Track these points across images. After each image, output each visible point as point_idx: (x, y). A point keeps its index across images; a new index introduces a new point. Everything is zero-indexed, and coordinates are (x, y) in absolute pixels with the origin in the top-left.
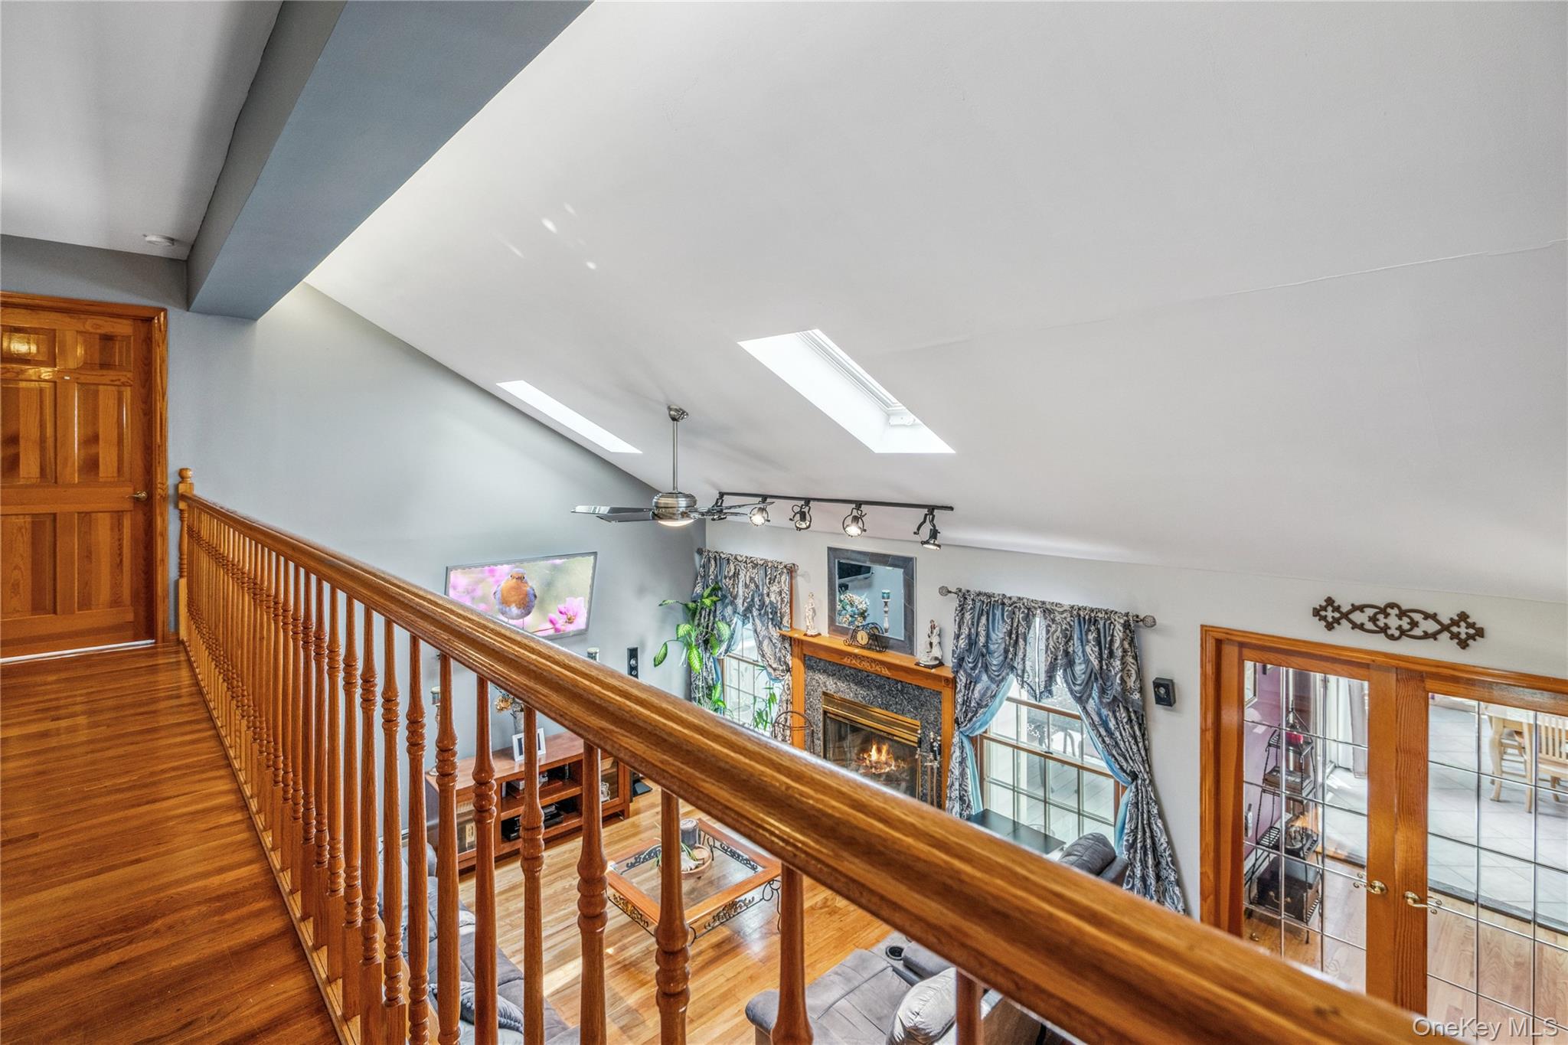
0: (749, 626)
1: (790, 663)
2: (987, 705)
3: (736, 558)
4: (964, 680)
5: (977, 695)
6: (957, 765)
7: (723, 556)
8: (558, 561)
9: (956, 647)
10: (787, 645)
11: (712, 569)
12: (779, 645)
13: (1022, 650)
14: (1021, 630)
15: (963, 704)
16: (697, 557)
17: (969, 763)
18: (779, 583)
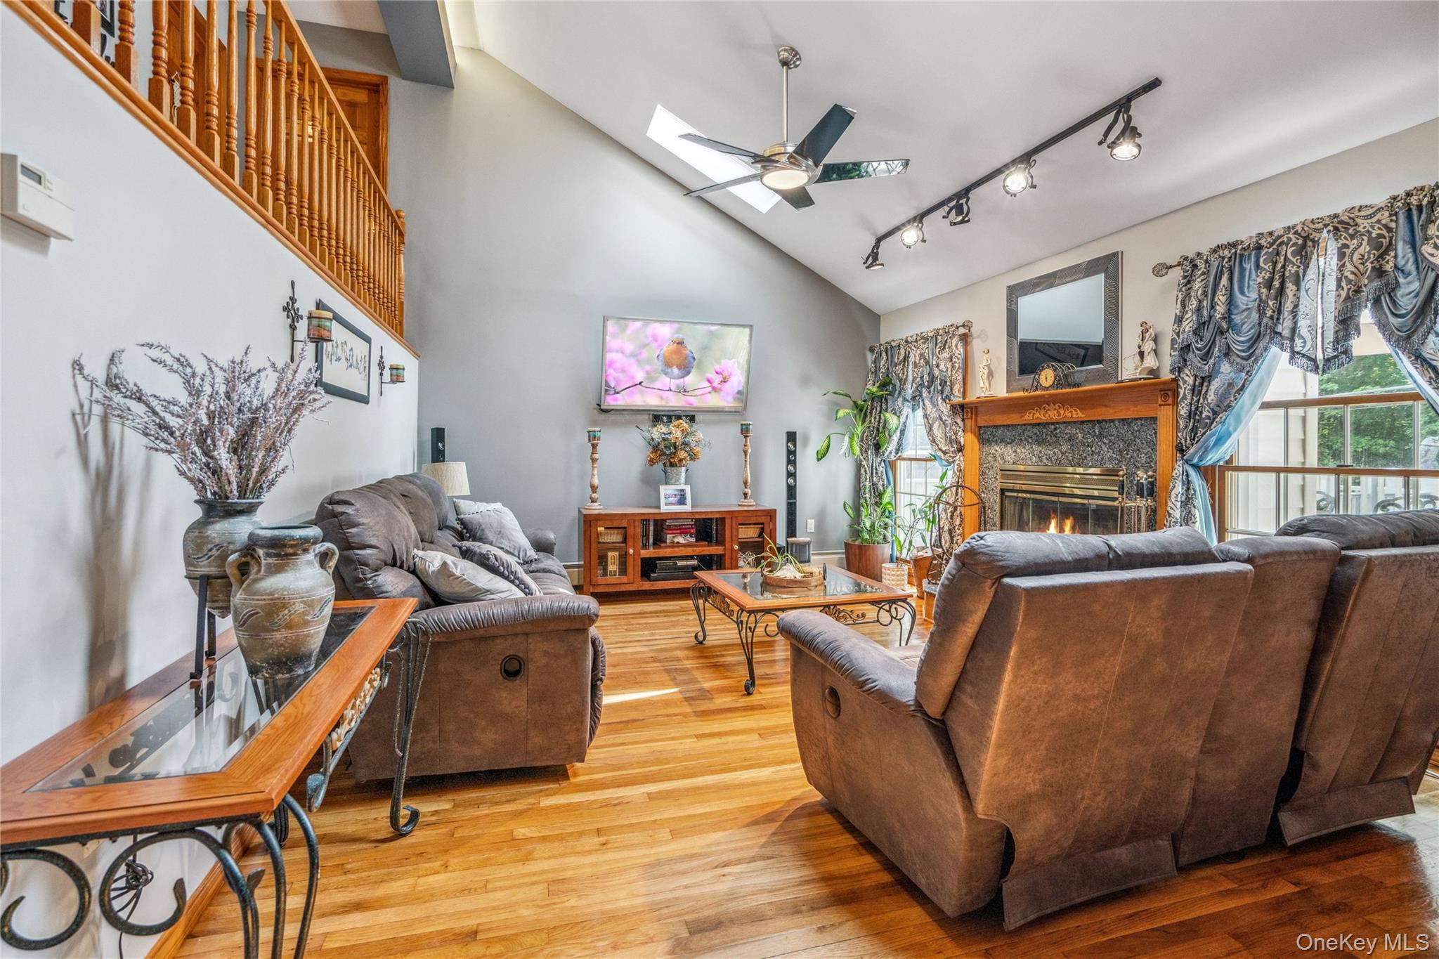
0: (920, 412)
1: (962, 440)
2: (1229, 406)
3: (907, 342)
4: (1190, 381)
5: (1211, 397)
6: (1179, 504)
7: (893, 344)
8: (714, 328)
9: (1178, 334)
10: (959, 421)
11: (883, 362)
12: (949, 421)
13: (1291, 298)
14: (1291, 269)
15: (1189, 416)
16: (869, 355)
17: (1198, 502)
18: (949, 348)
